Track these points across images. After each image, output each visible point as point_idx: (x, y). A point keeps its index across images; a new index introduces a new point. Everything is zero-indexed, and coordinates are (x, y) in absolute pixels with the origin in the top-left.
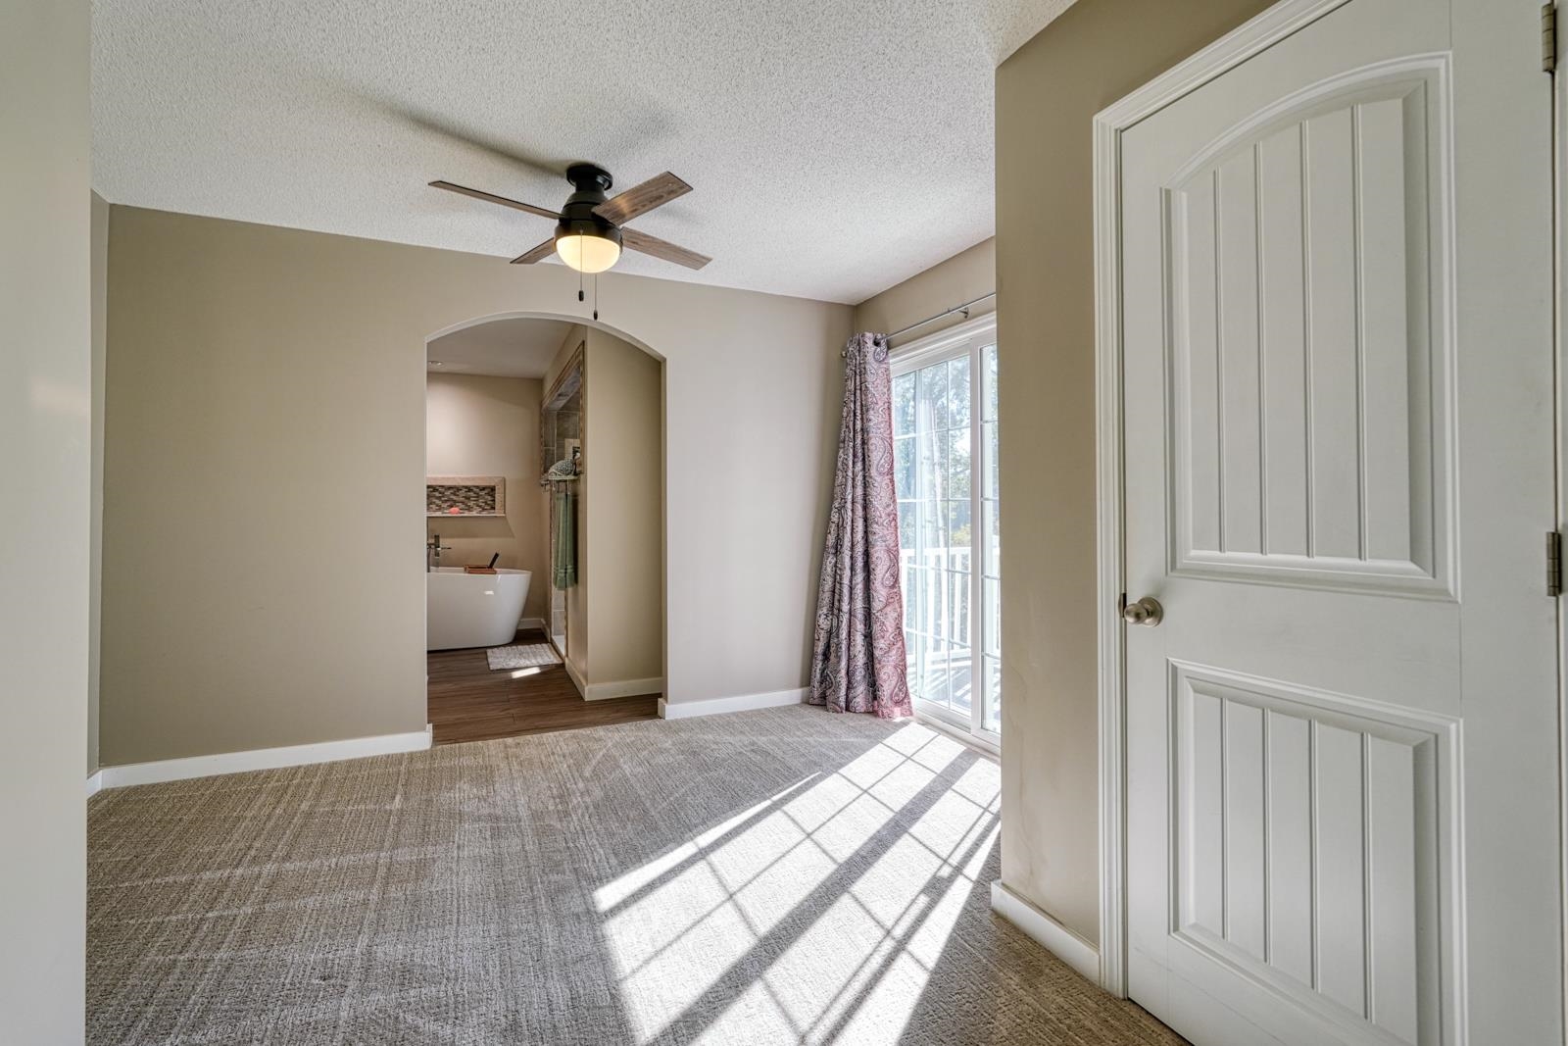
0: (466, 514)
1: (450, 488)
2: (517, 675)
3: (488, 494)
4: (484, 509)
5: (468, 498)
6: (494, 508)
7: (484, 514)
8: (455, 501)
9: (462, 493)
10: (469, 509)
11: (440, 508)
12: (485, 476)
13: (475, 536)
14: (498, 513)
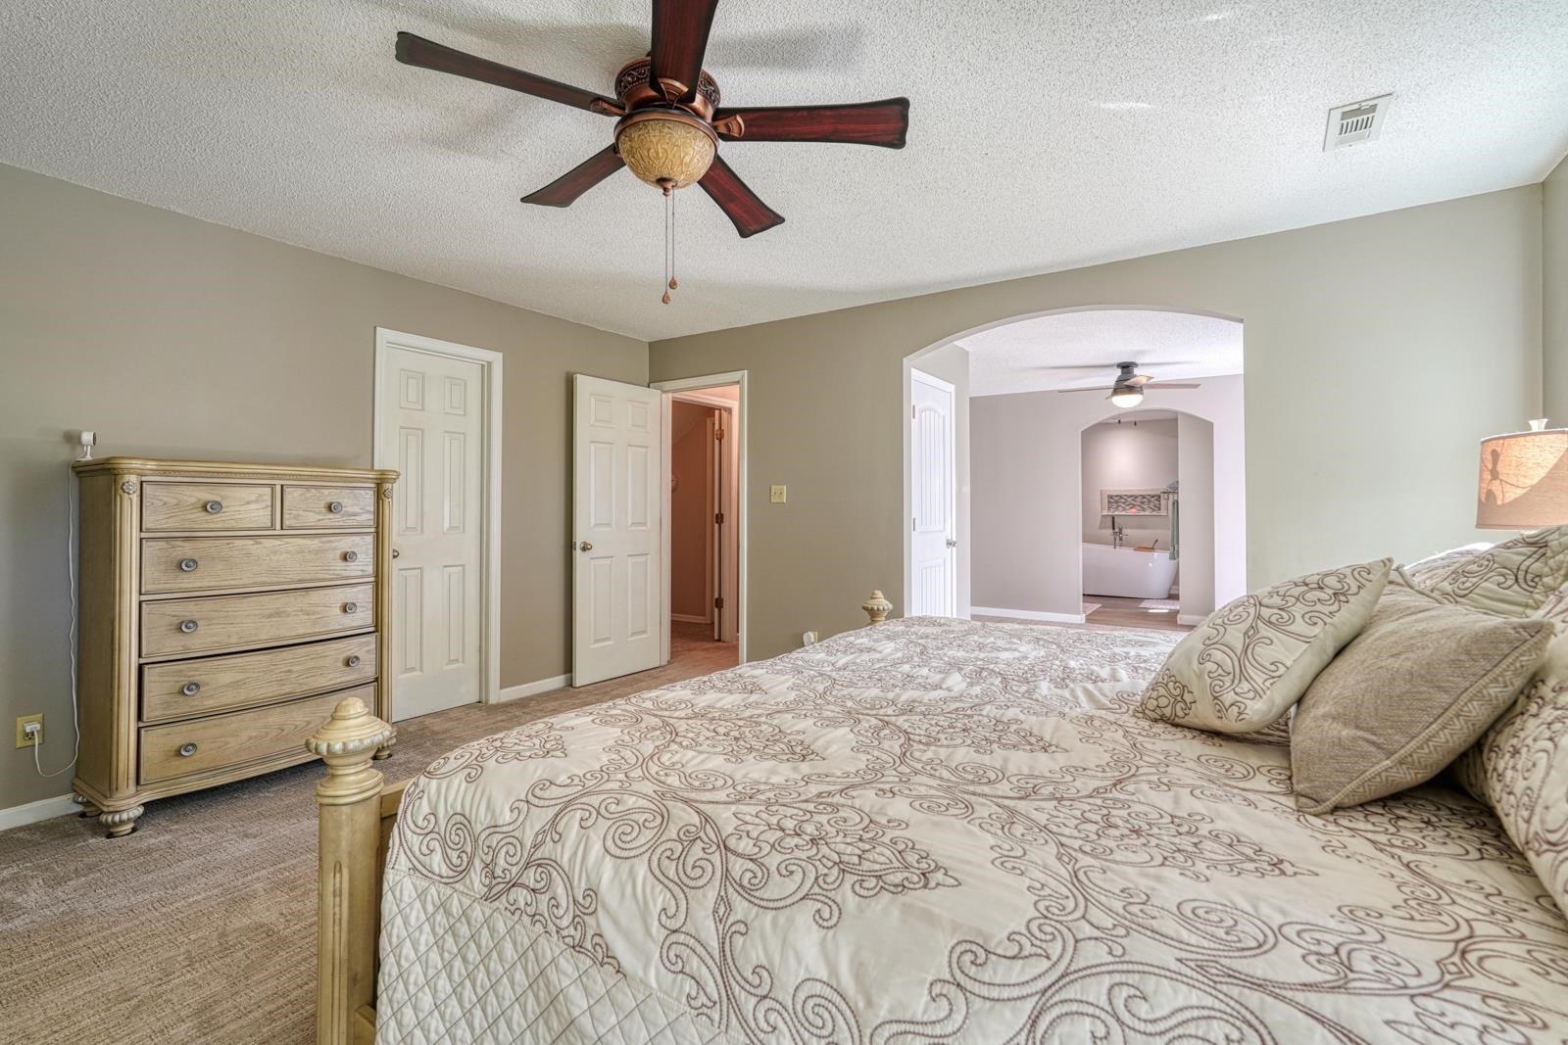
0: (1142, 513)
1: (1131, 496)
2: (1151, 611)
3: (1157, 500)
4: (1154, 510)
5: (1143, 503)
6: (1160, 509)
7: (1154, 513)
8: (1135, 505)
9: (1139, 500)
10: (1144, 510)
11: (1124, 509)
12: (1153, 487)
13: (1145, 528)
14: (1163, 513)
